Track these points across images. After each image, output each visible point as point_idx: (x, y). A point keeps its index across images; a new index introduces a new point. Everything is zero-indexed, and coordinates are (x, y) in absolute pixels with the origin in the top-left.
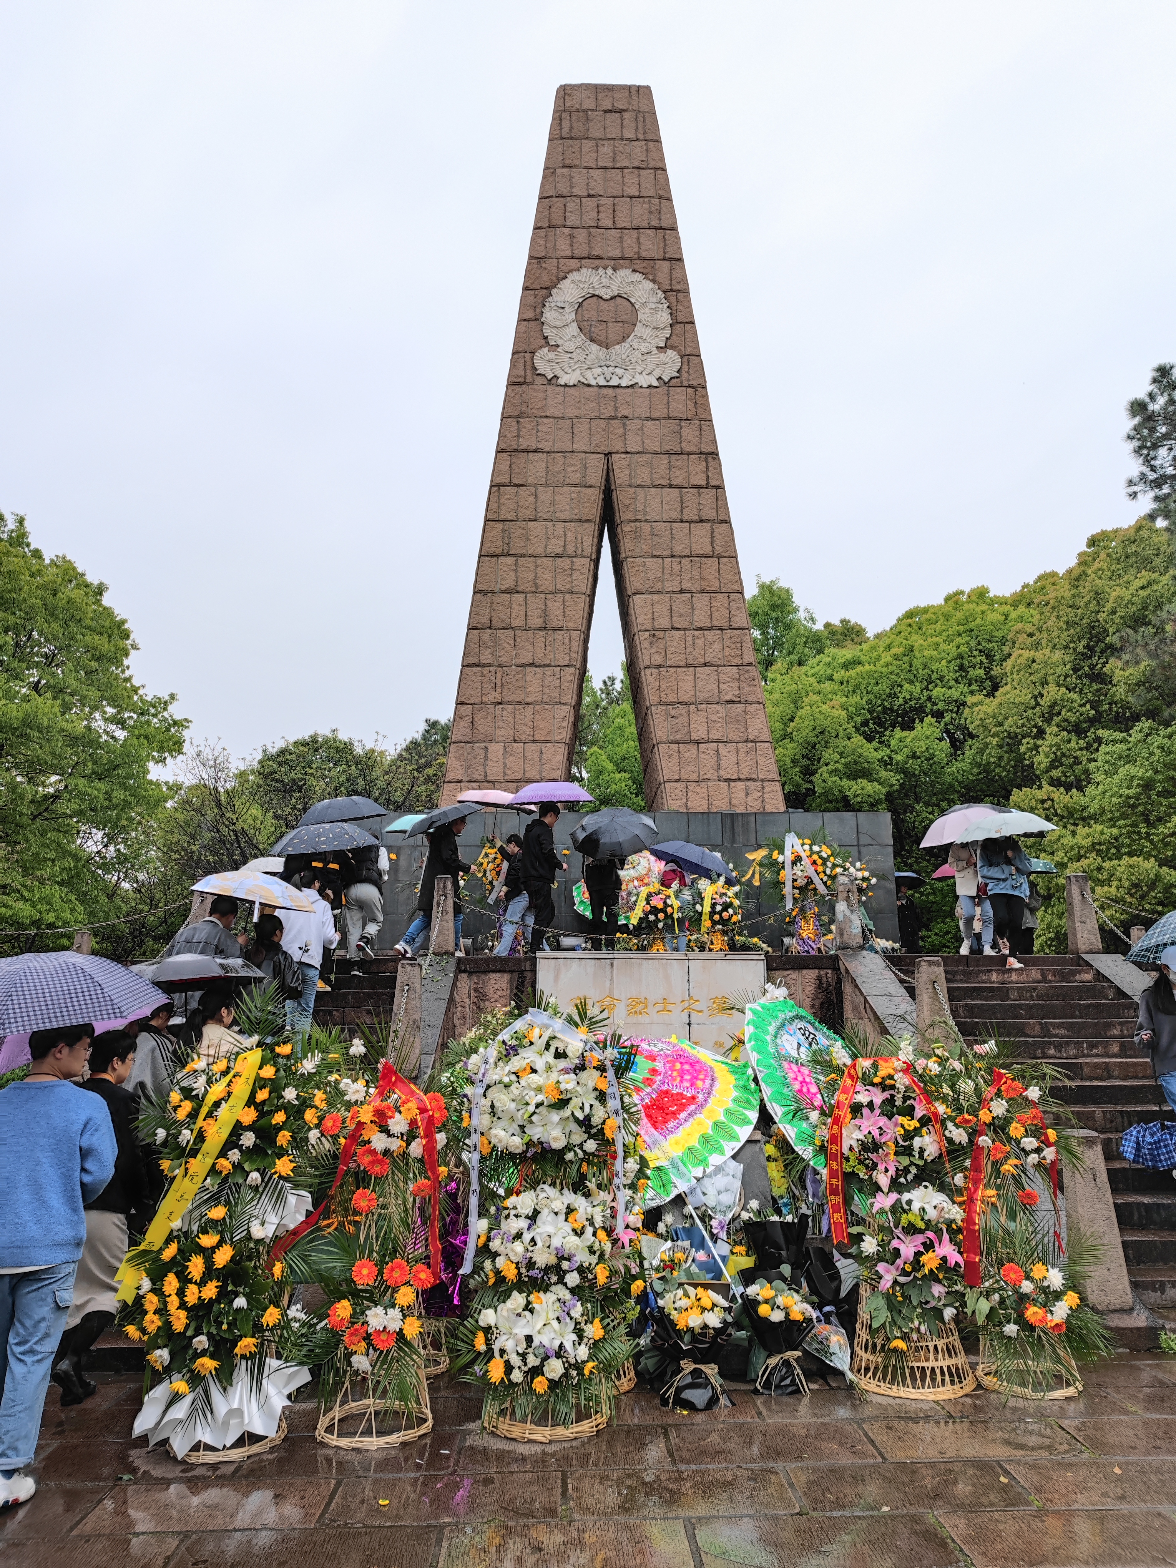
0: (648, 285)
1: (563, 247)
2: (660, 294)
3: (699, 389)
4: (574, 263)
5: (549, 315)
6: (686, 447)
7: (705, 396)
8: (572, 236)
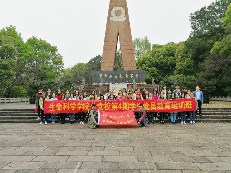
0: (123, 8)
1: (113, 4)
2: (124, 10)
3: (129, 21)
4: (114, 6)
5: (111, 13)
6: (127, 28)
7: (129, 22)
8: (114, 3)
